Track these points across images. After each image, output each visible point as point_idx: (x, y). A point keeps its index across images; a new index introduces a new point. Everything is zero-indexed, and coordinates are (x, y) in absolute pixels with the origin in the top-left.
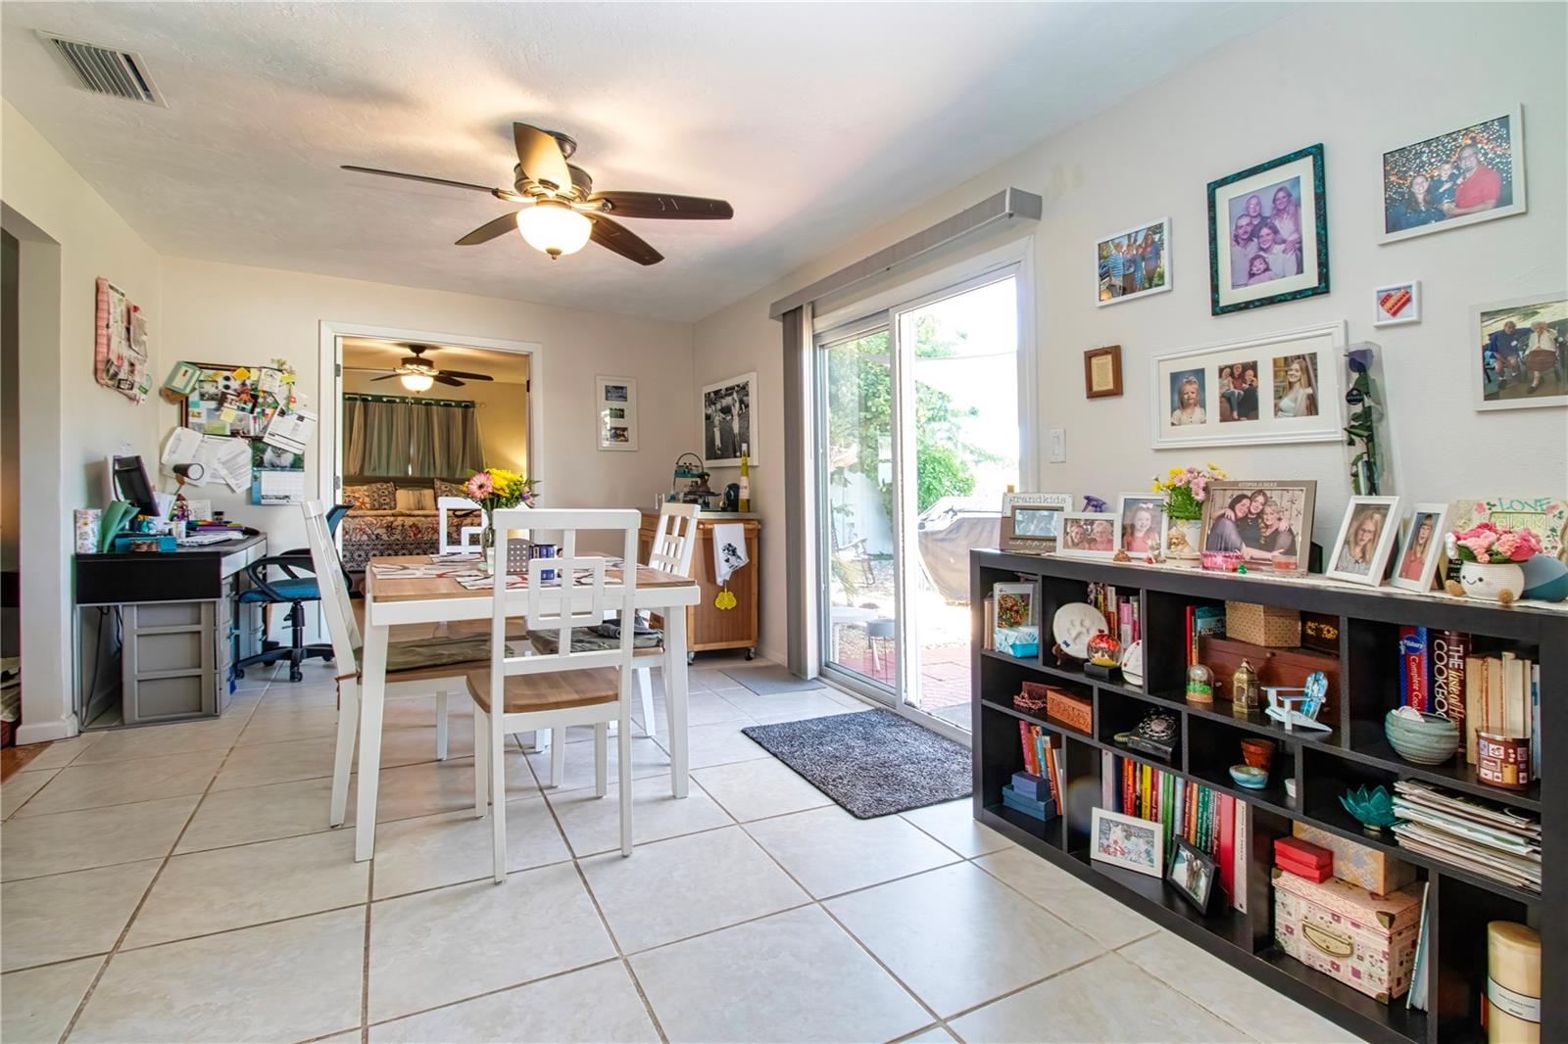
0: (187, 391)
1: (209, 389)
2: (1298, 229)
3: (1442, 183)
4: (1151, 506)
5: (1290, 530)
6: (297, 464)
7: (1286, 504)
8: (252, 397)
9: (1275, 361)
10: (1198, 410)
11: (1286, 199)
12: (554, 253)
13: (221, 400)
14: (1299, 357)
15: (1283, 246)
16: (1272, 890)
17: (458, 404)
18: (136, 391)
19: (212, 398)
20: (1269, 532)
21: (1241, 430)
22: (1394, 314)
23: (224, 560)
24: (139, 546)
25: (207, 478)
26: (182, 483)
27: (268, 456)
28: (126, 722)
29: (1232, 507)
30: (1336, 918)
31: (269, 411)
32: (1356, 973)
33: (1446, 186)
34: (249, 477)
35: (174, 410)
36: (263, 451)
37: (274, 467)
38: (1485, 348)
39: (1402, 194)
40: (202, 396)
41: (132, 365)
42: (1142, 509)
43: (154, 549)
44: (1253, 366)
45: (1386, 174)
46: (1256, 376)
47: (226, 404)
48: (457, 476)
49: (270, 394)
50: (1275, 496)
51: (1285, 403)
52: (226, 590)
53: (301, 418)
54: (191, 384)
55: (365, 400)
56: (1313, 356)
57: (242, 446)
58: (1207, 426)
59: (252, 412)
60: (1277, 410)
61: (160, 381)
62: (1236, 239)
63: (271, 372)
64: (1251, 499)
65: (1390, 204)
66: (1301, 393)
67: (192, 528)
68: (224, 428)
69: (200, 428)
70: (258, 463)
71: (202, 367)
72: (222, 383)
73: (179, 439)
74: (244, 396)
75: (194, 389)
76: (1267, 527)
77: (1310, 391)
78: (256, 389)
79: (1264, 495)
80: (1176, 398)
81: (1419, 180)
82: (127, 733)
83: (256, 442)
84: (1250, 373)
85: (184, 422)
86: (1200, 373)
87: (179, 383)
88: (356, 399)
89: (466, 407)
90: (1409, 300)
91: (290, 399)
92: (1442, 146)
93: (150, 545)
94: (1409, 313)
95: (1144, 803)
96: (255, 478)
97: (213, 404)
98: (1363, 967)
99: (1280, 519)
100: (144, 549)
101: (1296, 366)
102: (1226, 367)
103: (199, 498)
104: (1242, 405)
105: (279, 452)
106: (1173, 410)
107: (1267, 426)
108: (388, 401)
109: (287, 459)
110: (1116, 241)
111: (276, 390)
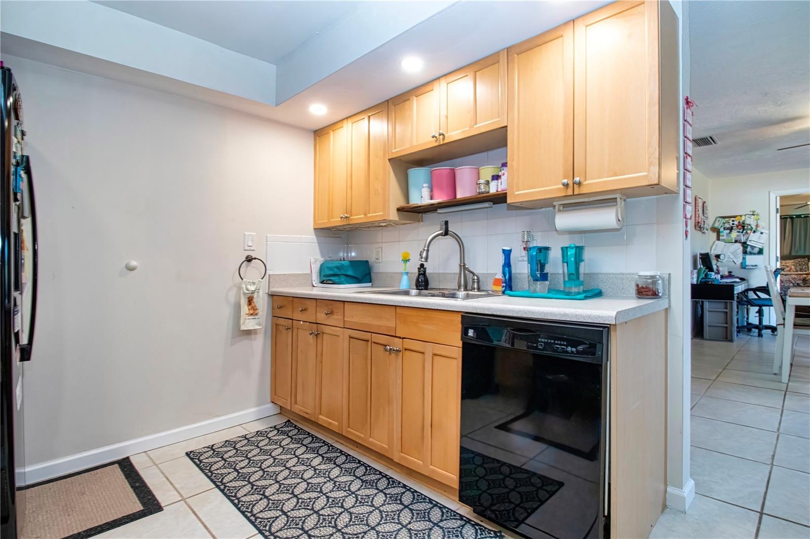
0: (720, 227)
1: (727, 226)
6: (760, 252)
8: (743, 227)
13: (731, 229)
18: (705, 230)
19: (728, 229)
23: (735, 288)
24: (708, 282)
25: (726, 259)
26: (718, 261)
27: (749, 249)
28: (705, 337)
31: (749, 232)
34: (741, 258)
35: (715, 235)
36: (747, 248)
37: (751, 253)
40: (724, 229)
41: (704, 222)
43: (713, 283)
47: (733, 231)
49: (750, 225)
52: (736, 298)
53: (762, 233)
55: (792, 218)
57: (739, 246)
59: (742, 232)
61: (711, 225)
63: (749, 216)
67: (722, 277)
68: (732, 240)
69: (724, 240)
70: (745, 252)
71: (724, 218)
72: (731, 222)
73: (717, 245)
74: (740, 227)
75: (722, 226)
78: (743, 224)
82: (705, 342)
83: (744, 244)
85: (718, 239)
87: (716, 225)
88: (787, 218)
91: (757, 226)
93: (712, 282)
96: (744, 258)
97: (728, 231)
100: (710, 283)
103: (723, 266)
105: (753, 247)
108: (805, 217)
109: (756, 250)
111: (752, 223)
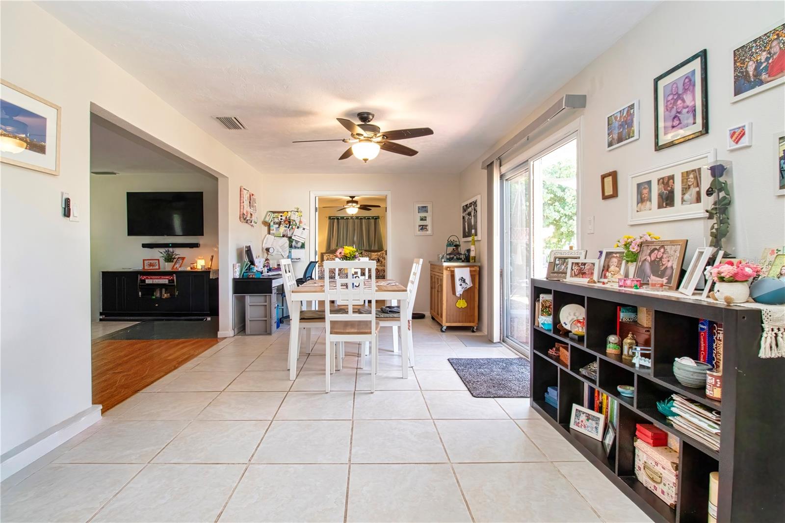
0: (270, 221)
1: (276, 220)
2: (694, 99)
3: (761, 63)
4: (618, 255)
5: (672, 267)
6: (303, 246)
7: (672, 252)
8: (289, 222)
9: (682, 173)
10: (648, 203)
11: (689, 82)
12: (366, 160)
13: (280, 224)
14: (693, 171)
15: (687, 110)
16: (634, 448)
17: (373, 218)
18: (253, 223)
19: (277, 224)
20: (664, 267)
21: (668, 213)
22: (737, 143)
23: (273, 281)
24: (249, 276)
25: (275, 252)
26: (268, 254)
27: (294, 243)
28: (247, 333)
29: (650, 255)
30: (657, 464)
31: (294, 227)
32: (663, 492)
33: (764, 65)
34: (288, 252)
35: (266, 228)
36: (292, 242)
37: (296, 247)
38: (781, 159)
39: (742, 73)
40: (274, 223)
41: (251, 214)
42: (614, 257)
43: (254, 277)
44: (672, 177)
45: (735, 62)
46: (674, 183)
47: (281, 226)
48: (373, 249)
49: (294, 221)
50: (668, 248)
51: (687, 197)
52: (274, 291)
53: (304, 229)
54: (271, 220)
55: (338, 219)
56: (699, 169)
57: (286, 240)
58: (653, 212)
59: (289, 228)
60: (683, 201)
61: (262, 219)
62: (667, 108)
63: (294, 213)
64: (658, 250)
65: (737, 79)
66: (694, 190)
67: (270, 270)
68: (280, 234)
69: (273, 234)
70: (291, 246)
71: (274, 212)
72: (280, 218)
73: (267, 239)
74: (287, 222)
75: (272, 221)
76: (663, 265)
77: (697, 189)
78: (289, 219)
79: (664, 248)
80: (639, 196)
81: (751, 63)
82: (246, 337)
83: (290, 238)
84: (671, 181)
85: (269, 233)
86: (649, 183)
87: (267, 219)
88: (334, 219)
89: (376, 219)
90: (744, 134)
91: (300, 222)
92: (762, 41)
93: (253, 276)
94: (744, 141)
95: (603, 406)
96: (290, 252)
97: (277, 226)
98: (665, 489)
99: (669, 261)
100: (251, 277)
101: (691, 176)
102: (661, 179)
103: (273, 259)
104: (667, 200)
105: (297, 242)
106: (638, 204)
107: (679, 210)
108: (346, 219)
109: (299, 245)
110: (615, 115)
111: (295, 219)
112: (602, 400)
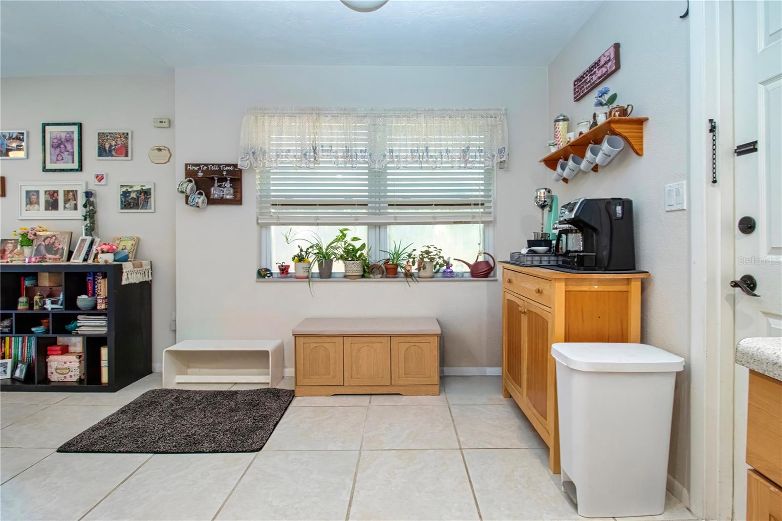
2: (73, 148)
3: (112, 146)
4: (13, 241)
5: (62, 248)
7: (62, 239)
9: (64, 191)
10: (37, 206)
11: (69, 137)
14: (72, 191)
15: (68, 153)
16: (46, 363)
20: (56, 249)
21: (52, 214)
22: (99, 181)
29: (44, 241)
30: (65, 363)
32: (71, 376)
33: (114, 147)
38: (121, 195)
39: (103, 146)
42: (9, 243)
44: (57, 192)
45: (99, 139)
46: (58, 195)
50: (59, 237)
51: (67, 205)
56: (76, 191)
58: (40, 212)
60: (65, 208)
62: (52, 146)
64: (51, 238)
65: (99, 148)
66: (73, 202)
76: (55, 247)
77: (75, 202)
79: (55, 237)
80: (28, 200)
81: (107, 143)
84: (56, 194)
86: (38, 192)
90: (103, 178)
92: (114, 136)
94: (103, 182)
95: (6, 355)
98: (72, 374)
99: (60, 245)
101: (71, 194)
102: (47, 191)
104: (52, 205)
106: (27, 205)
107: (62, 213)
112: (5, 350)
